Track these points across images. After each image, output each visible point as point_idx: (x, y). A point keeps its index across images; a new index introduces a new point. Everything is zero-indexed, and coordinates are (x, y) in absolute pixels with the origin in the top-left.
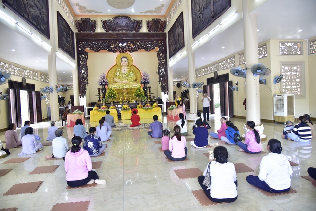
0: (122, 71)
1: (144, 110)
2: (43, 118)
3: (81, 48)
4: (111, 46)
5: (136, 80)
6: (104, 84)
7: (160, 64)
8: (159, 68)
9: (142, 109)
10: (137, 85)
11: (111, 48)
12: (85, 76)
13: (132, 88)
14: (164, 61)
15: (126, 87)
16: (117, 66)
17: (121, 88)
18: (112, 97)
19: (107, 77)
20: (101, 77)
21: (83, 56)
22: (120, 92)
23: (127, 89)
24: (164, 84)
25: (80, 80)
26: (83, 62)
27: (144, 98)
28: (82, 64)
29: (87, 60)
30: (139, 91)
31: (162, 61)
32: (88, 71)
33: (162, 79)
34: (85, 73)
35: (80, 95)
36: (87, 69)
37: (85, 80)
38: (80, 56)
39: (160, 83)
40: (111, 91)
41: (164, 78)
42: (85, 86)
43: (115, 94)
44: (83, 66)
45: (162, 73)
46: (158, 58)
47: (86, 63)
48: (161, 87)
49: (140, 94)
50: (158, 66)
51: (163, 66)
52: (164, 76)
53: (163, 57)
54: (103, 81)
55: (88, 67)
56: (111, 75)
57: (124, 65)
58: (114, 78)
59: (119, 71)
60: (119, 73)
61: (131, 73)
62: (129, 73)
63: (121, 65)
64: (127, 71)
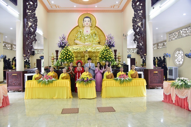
0: (85, 33)
1: (118, 83)
5: (99, 43)
7: (135, 16)
8: (134, 21)
9: (114, 81)
10: (101, 48)
12: (32, 30)
13: (95, 51)
14: (142, 12)
15: (88, 50)
16: (79, 28)
17: (82, 50)
19: (68, 39)
21: (31, 3)
22: (81, 54)
23: (89, 52)
24: (141, 44)
25: (26, 35)
26: (30, 11)
27: (113, 62)
28: (29, 13)
29: (36, 9)
30: (106, 52)
31: (139, 12)
32: (37, 23)
33: (138, 37)
34: (33, 26)
35: (24, 55)
36: (35, 21)
37: (32, 36)
38: (27, 3)
39: (135, 43)
40: (66, 50)
41: (141, 36)
42: (32, 44)
43: (72, 56)
44: (31, 16)
45: (139, 28)
46: (133, 8)
47: (34, 13)
48: (136, 47)
49: (107, 57)
50: (133, 19)
51: (140, 19)
52: (141, 33)
53: (140, 7)
54: (63, 42)
55: (36, 17)
56: (72, 37)
57: (87, 25)
58: (75, 40)
59: (80, 32)
60: (81, 34)
61: (94, 35)
62: (92, 35)
63: (84, 26)
64: (90, 32)
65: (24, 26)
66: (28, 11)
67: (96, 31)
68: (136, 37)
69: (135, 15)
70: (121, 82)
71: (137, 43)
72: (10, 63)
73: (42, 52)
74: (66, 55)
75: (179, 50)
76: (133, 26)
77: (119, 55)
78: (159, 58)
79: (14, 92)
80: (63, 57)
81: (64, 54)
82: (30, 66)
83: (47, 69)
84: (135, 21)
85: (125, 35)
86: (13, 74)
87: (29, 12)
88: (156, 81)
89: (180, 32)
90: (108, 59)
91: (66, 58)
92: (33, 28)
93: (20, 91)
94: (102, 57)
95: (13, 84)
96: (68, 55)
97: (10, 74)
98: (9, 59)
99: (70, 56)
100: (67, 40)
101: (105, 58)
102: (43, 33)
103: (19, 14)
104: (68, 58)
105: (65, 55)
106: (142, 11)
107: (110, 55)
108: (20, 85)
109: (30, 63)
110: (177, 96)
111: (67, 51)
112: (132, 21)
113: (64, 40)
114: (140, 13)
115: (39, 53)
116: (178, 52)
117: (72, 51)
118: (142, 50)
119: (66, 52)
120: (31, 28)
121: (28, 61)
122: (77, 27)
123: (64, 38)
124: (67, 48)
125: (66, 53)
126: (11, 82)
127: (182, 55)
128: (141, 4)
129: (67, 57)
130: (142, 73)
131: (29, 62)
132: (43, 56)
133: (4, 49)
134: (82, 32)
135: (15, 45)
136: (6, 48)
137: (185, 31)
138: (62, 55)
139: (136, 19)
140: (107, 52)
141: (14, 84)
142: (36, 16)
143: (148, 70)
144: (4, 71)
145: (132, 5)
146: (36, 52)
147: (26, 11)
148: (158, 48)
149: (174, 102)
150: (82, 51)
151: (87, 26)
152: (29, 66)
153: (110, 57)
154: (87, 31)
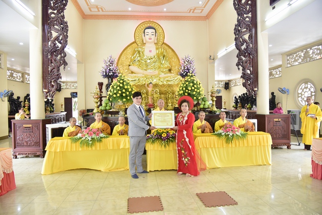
5: (170, 70)
6: (111, 75)
7: (240, 23)
8: (237, 32)
9: (211, 135)
10: (174, 79)
12: (59, 45)
13: (165, 83)
14: (250, 15)
16: (136, 46)
17: (142, 83)
18: (121, 97)
19: (117, 63)
20: (106, 62)
23: (156, 86)
24: (249, 72)
25: (48, 54)
26: (55, 12)
27: (203, 103)
28: (53, 15)
29: (66, 8)
30: (191, 84)
31: (245, 16)
32: (67, 33)
33: (244, 59)
34: (60, 38)
35: (44, 90)
36: (65, 28)
37: (59, 56)
39: (239, 69)
40: (122, 81)
41: (250, 57)
42: (58, 70)
43: (131, 92)
44: (56, 21)
45: (245, 44)
46: (236, 9)
47: (62, 14)
48: (241, 77)
49: (194, 93)
50: (235, 28)
51: (247, 29)
52: (249, 52)
53: (248, 7)
54: (110, 69)
55: (66, 23)
56: (125, 60)
57: (150, 40)
58: (129, 66)
59: (139, 52)
60: (140, 56)
61: (162, 57)
62: (158, 57)
63: (144, 42)
64: (154, 52)
65: (45, 38)
66: (50, 11)
67: (166, 51)
68: (240, 59)
69: (238, 21)
71: (243, 70)
72: (20, 104)
73: (73, 86)
74: (121, 91)
76: (236, 39)
77: (213, 91)
79: (27, 157)
80: (115, 94)
81: (118, 88)
82: (53, 108)
83: (88, 115)
84: (239, 31)
85: (212, 58)
86: (24, 126)
87: (53, 13)
88: (278, 135)
90: (195, 98)
91: (121, 95)
92: (61, 43)
93: (38, 156)
94: (184, 93)
95: (25, 144)
96: (124, 91)
97: (19, 125)
98: (19, 98)
99: (128, 91)
100: (116, 66)
101: (189, 94)
102: (76, 52)
103: (34, 14)
104: (124, 95)
105: (119, 90)
106: (250, 13)
107: (198, 91)
108: (37, 144)
109: (53, 105)
111: (123, 83)
112: (234, 31)
113: (111, 65)
114: (247, 17)
115: (68, 88)
116: (303, 85)
117: (132, 83)
118: (251, 80)
119: (121, 85)
120: (57, 42)
121: (50, 101)
122: (134, 45)
123: (112, 63)
124: (123, 78)
125: (120, 87)
126: (21, 139)
127: (312, 90)
128: (250, 2)
129: (122, 93)
131: (53, 103)
132: (76, 93)
133: (10, 80)
134: (142, 53)
135: (29, 75)
136: (14, 78)
138: (114, 91)
139: (240, 28)
140: (194, 84)
141: (27, 144)
142: (65, 20)
144: (9, 118)
145: (234, 4)
146: (63, 86)
147: (47, 11)
150: (144, 83)
151: (151, 43)
152: (52, 110)
153: (199, 94)
154: (150, 51)
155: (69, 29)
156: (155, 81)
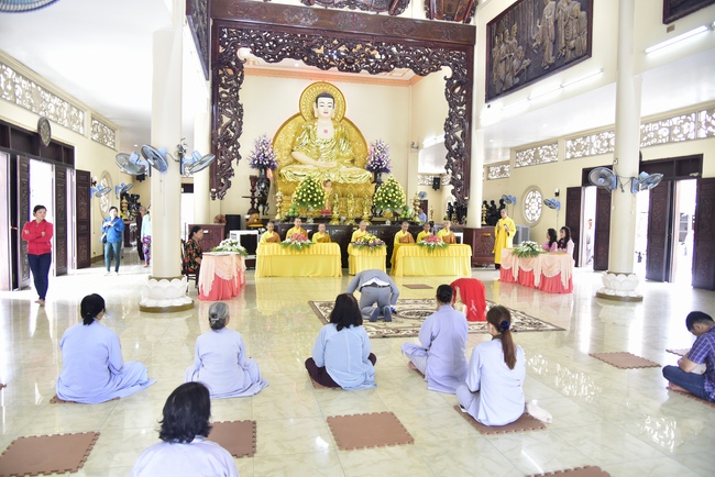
2: (92, 256)
3: (224, 46)
4: (317, 51)
7: (451, 117)
8: (448, 128)
11: (315, 54)
12: (232, 133)
13: (347, 182)
14: (464, 108)
15: (332, 179)
20: (258, 144)
21: (230, 72)
24: (459, 177)
25: (218, 144)
26: (228, 91)
27: (405, 212)
28: (224, 95)
29: (241, 86)
31: (458, 108)
32: (242, 119)
33: (454, 160)
34: (233, 124)
35: (212, 190)
36: (239, 113)
37: (232, 147)
38: (221, 72)
41: (461, 159)
42: (230, 165)
44: (228, 102)
45: (457, 142)
47: (236, 94)
48: (451, 183)
49: (395, 200)
50: (446, 123)
51: (460, 124)
52: (460, 153)
53: (462, 97)
55: (241, 106)
56: (285, 141)
57: (325, 115)
58: (292, 151)
59: (309, 131)
60: (309, 138)
61: (342, 141)
62: (337, 140)
63: (316, 116)
64: (332, 133)
65: (213, 124)
66: (221, 89)
67: (348, 130)
68: (450, 161)
69: (450, 114)
70: (430, 249)
74: (312, 195)
75: (534, 189)
76: (446, 136)
77: (416, 198)
78: (489, 203)
80: (306, 198)
85: (415, 146)
87: (225, 93)
88: (486, 252)
89: (537, 152)
90: (395, 206)
91: (312, 200)
92: (233, 131)
94: (382, 200)
96: (315, 195)
101: (389, 201)
104: (315, 199)
106: (465, 106)
107: (400, 198)
110: (520, 271)
112: (444, 127)
114: (461, 110)
116: (531, 194)
118: (463, 187)
120: (229, 129)
122: (298, 118)
127: (540, 200)
128: (464, 92)
130: (461, 235)
134: (314, 133)
137: (548, 150)
139: (451, 124)
140: (395, 190)
142: (240, 102)
143: (471, 230)
147: (218, 90)
148: (489, 179)
149: (516, 279)
150: (318, 180)
151: (326, 118)
153: (400, 201)
154: (326, 131)
155: (245, 113)
156: (333, 177)
